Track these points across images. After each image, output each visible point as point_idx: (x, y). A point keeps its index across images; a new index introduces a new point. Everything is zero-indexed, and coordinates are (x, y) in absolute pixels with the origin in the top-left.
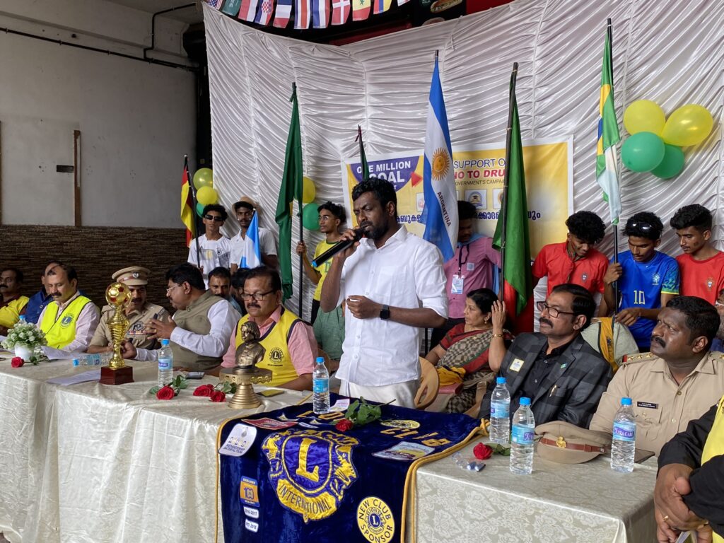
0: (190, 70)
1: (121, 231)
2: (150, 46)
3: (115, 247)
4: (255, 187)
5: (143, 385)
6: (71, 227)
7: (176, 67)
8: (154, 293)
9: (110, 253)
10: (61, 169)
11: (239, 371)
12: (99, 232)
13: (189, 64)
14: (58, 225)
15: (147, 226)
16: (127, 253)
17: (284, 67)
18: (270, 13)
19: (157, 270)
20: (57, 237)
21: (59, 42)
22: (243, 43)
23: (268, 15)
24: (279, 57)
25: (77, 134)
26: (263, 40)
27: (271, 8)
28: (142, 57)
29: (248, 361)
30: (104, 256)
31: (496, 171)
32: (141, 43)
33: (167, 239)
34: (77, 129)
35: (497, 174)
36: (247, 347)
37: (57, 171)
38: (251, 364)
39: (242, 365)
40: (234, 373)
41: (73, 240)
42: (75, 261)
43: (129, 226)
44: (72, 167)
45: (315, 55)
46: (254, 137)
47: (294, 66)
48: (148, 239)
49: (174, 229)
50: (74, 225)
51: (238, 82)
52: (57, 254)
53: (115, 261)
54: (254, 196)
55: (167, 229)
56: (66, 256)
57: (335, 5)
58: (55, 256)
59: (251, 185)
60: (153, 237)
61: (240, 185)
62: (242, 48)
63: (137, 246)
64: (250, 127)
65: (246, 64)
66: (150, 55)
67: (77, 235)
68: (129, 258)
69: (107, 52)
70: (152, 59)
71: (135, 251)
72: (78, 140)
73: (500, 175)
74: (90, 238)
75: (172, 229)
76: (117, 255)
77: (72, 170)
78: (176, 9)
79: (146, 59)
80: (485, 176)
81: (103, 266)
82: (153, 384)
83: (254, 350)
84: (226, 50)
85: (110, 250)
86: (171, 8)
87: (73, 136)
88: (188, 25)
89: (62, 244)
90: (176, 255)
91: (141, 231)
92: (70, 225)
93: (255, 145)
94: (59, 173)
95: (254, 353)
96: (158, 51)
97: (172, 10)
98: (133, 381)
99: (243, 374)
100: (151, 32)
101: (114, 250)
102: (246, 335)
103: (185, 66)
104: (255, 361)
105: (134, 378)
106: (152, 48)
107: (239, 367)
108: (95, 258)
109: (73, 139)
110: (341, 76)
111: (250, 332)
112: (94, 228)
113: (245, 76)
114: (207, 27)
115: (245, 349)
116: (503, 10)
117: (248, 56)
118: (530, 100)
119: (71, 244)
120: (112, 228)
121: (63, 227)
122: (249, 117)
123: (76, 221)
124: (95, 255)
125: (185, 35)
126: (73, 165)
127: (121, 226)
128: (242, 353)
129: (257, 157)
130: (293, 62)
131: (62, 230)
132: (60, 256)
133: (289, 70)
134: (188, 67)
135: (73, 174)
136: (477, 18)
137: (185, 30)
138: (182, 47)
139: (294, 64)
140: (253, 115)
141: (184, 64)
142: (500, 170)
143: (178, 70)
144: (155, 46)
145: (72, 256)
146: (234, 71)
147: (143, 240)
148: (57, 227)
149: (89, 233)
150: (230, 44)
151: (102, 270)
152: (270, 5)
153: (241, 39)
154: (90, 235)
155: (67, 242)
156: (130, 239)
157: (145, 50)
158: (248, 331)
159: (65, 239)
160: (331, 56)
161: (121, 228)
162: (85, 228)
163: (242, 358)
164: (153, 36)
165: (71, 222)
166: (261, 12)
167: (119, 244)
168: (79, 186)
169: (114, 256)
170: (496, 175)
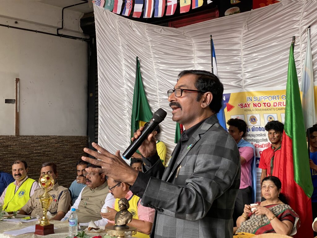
0: (84, 41)
1: (43, 138)
2: (61, 27)
3: (39, 148)
4: (125, 112)
5: (60, 235)
6: (13, 136)
7: (76, 39)
8: (62, 175)
9: (36, 152)
10: (7, 101)
11: (117, 228)
12: (30, 139)
13: (83, 37)
14: (5, 135)
15: (58, 135)
16: (45, 151)
17: (143, 40)
18: (131, 9)
19: (64, 162)
20: (5, 142)
21: (8, 26)
22: (118, 26)
23: (129, 10)
24: (140, 35)
25: (18, 80)
26: (130, 24)
27: (131, 6)
28: (56, 34)
29: (122, 222)
30: (32, 153)
31: (281, 103)
32: (56, 25)
33: (69, 143)
34: (17, 78)
35: (282, 104)
36: (122, 213)
37: (6, 103)
38: (124, 224)
39: (118, 224)
40: (114, 229)
41: (14, 144)
42: (15, 156)
43: (47, 135)
44: (15, 100)
45: (162, 33)
46: (125, 81)
47: (149, 40)
48: (58, 142)
49: (74, 136)
50: (15, 135)
51: (115, 49)
52: (4, 152)
53: (39, 156)
54: (124, 117)
55: (70, 136)
56: (10, 154)
57: (168, 4)
58: (3, 154)
59: (122, 110)
60: (61, 141)
61: (115, 110)
62: (117, 29)
63: (52, 147)
64: (122, 76)
65: (120, 39)
66: (61, 32)
67: (17, 141)
68: (47, 154)
69: (36, 31)
70: (62, 35)
71: (51, 150)
72: (18, 84)
73: (283, 105)
74: (24, 143)
75: (72, 136)
76: (40, 153)
77: (14, 102)
78: (76, 5)
79: (58, 35)
80: (274, 106)
81: (31, 160)
82: (66, 235)
83: (126, 215)
84: (107, 31)
85: (36, 150)
86: (73, 4)
87: (15, 81)
88: (83, 14)
89: (7, 146)
90: (75, 152)
91: (55, 138)
92: (12, 135)
93: (125, 86)
94: (6, 104)
95: (126, 217)
96: (66, 30)
97: (74, 5)
98: (54, 233)
99: (120, 230)
100: (61, 19)
101: (38, 150)
102: (121, 207)
103: (81, 38)
104: (127, 222)
105: (54, 232)
106: (62, 28)
107: (117, 226)
108: (27, 155)
109: (15, 83)
110: (179, 45)
111: (124, 205)
112: (27, 136)
113: (119, 46)
114: (96, 16)
115: (121, 215)
116: (277, 6)
117: (121, 34)
118: (299, 59)
119: (13, 146)
120: (37, 136)
121: (9, 136)
122: (122, 70)
123: (16, 132)
124: (27, 153)
125: (81, 20)
126: (15, 99)
127: (42, 135)
128: (119, 217)
129: (126, 93)
130: (148, 38)
131: (8, 138)
132: (6, 154)
133: (147, 43)
134: (83, 39)
135: (15, 104)
136: (262, 10)
137: (82, 17)
138: (80, 27)
139: (149, 39)
140: (124, 68)
141: (81, 37)
142: (283, 102)
143: (77, 41)
144: (64, 27)
145: (13, 154)
146: (112, 42)
147: (55, 143)
148: (5, 136)
149: (24, 140)
150: (110, 27)
151: (31, 162)
152: (130, 4)
153: (117, 24)
154: (24, 141)
155: (11, 145)
156: (47, 143)
157: (58, 29)
158: (122, 204)
159: (9, 143)
160: (172, 34)
161: (42, 136)
162: (21, 136)
163: (119, 220)
164: (63, 21)
165: (14, 133)
166: (126, 8)
167: (41, 146)
168: (18, 111)
169: (38, 153)
170: (281, 106)
